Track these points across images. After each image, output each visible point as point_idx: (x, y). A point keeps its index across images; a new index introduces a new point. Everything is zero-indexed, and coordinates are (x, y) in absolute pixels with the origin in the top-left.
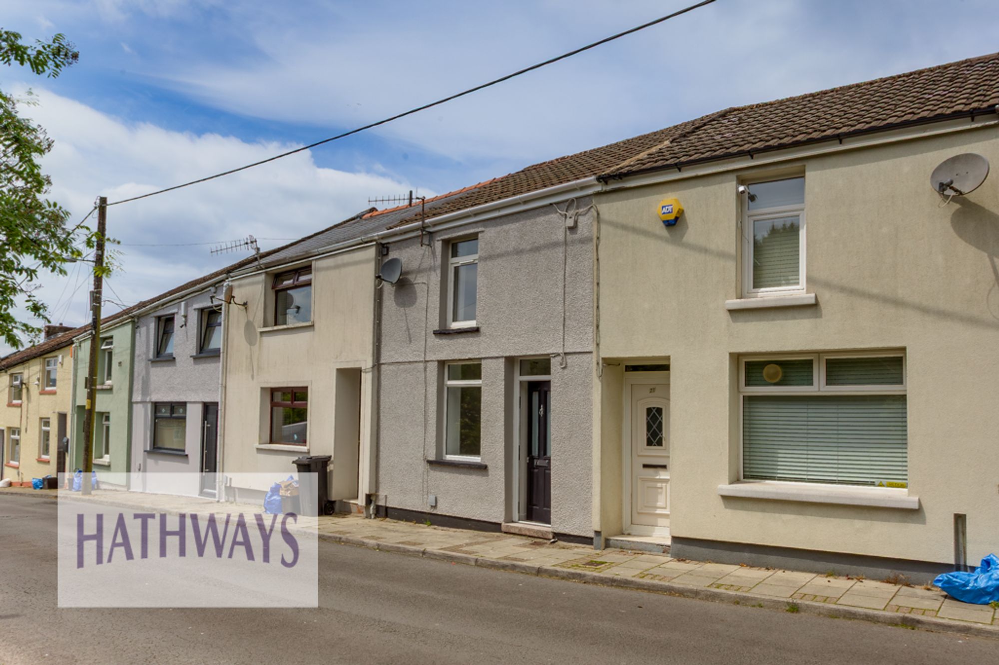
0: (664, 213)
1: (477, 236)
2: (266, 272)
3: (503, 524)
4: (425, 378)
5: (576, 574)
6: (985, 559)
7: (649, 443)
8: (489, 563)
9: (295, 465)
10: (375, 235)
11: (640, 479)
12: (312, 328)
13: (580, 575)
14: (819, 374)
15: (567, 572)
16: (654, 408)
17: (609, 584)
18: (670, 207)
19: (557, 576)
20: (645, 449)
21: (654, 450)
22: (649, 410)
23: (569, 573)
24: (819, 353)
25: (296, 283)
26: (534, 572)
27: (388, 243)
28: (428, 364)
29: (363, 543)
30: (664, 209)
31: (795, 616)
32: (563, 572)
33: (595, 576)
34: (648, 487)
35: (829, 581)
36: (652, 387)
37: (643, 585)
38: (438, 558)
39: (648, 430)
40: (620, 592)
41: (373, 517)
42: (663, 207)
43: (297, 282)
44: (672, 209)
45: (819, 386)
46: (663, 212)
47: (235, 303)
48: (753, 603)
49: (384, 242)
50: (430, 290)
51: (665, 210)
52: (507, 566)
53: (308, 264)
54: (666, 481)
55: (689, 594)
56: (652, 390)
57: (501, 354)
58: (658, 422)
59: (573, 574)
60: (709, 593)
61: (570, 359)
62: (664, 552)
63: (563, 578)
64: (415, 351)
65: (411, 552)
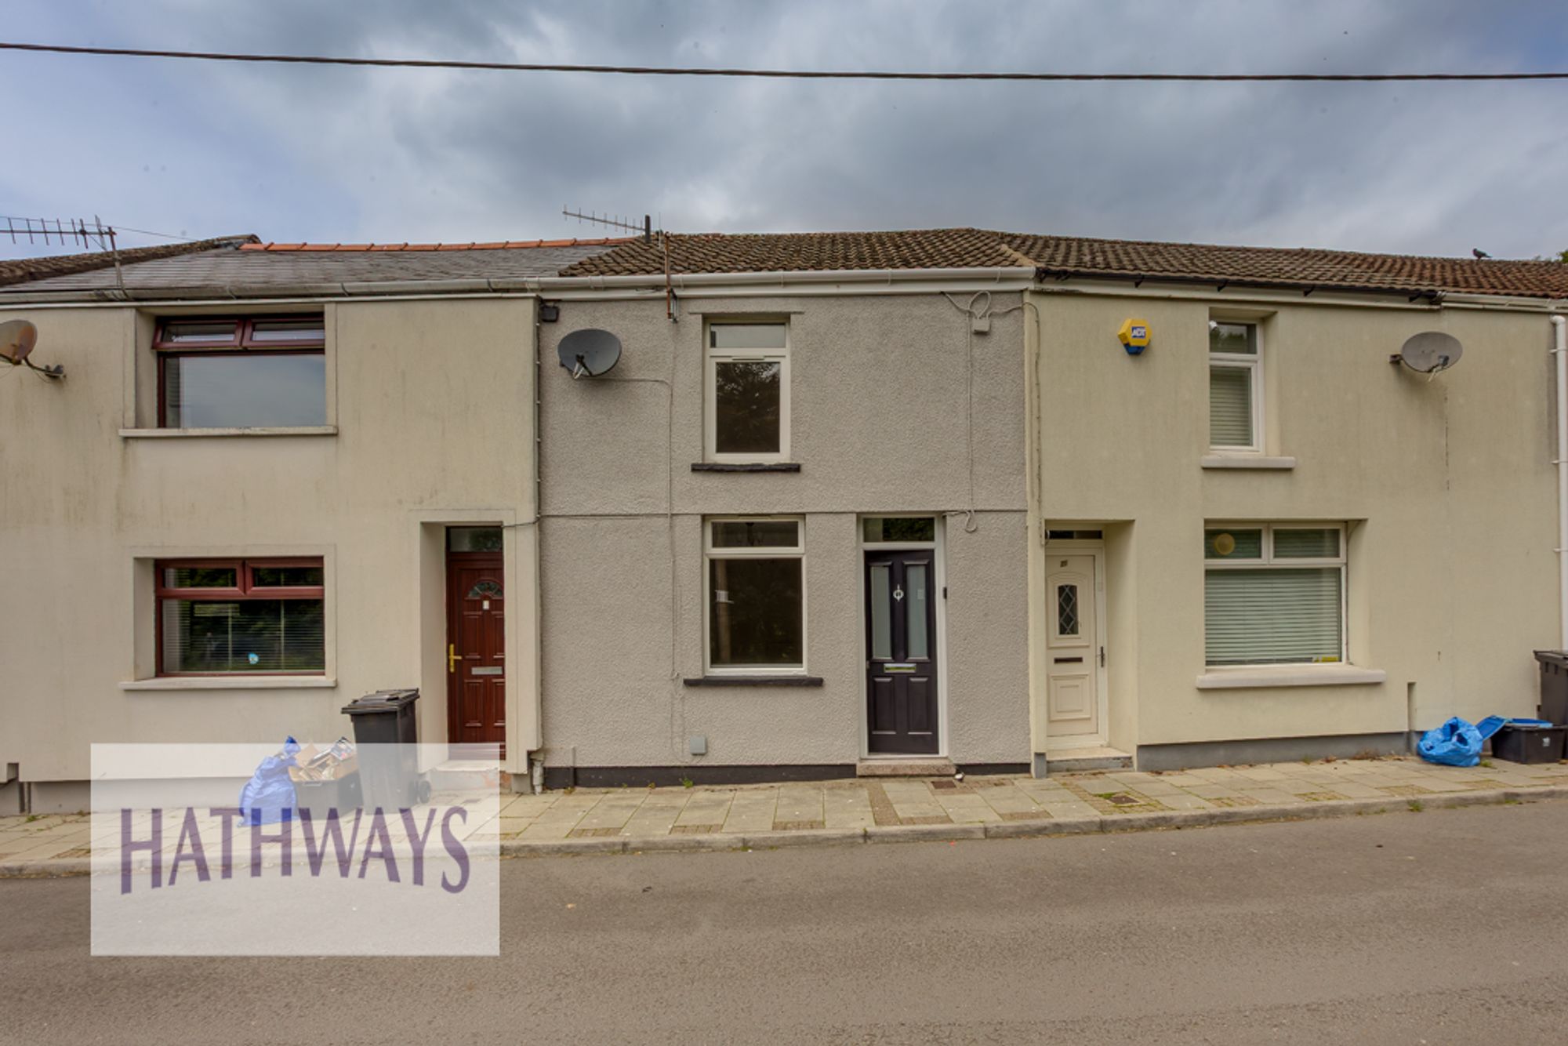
0: (1135, 337)
1: (789, 318)
2: (137, 308)
3: (859, 764)
4: (672, 543)
5: (1160, 818)
6: (1450, 722)
7: (1063, 631)
8: (1011, 830)
9: (348, 716)
10: (532, 280)
11: (1053, 677)
12: (334, 439)
13: (1164, 819)
14: (1267, 545)
15: (1145, 819)
16: (1067, 586)
17: (1208, 823)
18: (1142, 331)
19: (1132, 827)
20: (1056, 639)
21: (1068, 640)
22: (1061, 589)
23: (1149, 819)
24: (1268, 522)
25: (245, 344)
26: (1095, 828)
27: (559, 301)
28: (677, 520)
29: (699, 842)
30: (1134, 331)
31: (1418, 816)
32: (1140, 819)
33: (1187, 816)
34: (1062, 687)
35: (1336, 768)
36: (1063, 559)
37: (1251, 815)
38: (901, 840)
39: (1061, 613)
40: (1222, 830)
41: (538, 789)
42: (1133, 329)
43: (251, 344)
44: (1145, 333)
45: (1268, 558)
46: (1133, 335)
47: (30, 365)
48: (1375, 809)
49: (546, 296)
50: (674, 394)
51: (1135, 333)
52: (1045, 828)
53: (317, 309)
54: (1082, 677)
55: (1306, 814)
56: (1064, 564)
57: (851, 508)
58: (1072, 604)
59: (1154, 819)
60: (1327, 808)
61: (981, 520)
62: (1123, 767)
63: (1143, 828)
64: (641, 497)
65: (835, 839)
